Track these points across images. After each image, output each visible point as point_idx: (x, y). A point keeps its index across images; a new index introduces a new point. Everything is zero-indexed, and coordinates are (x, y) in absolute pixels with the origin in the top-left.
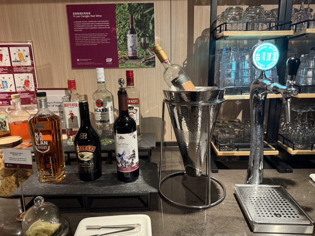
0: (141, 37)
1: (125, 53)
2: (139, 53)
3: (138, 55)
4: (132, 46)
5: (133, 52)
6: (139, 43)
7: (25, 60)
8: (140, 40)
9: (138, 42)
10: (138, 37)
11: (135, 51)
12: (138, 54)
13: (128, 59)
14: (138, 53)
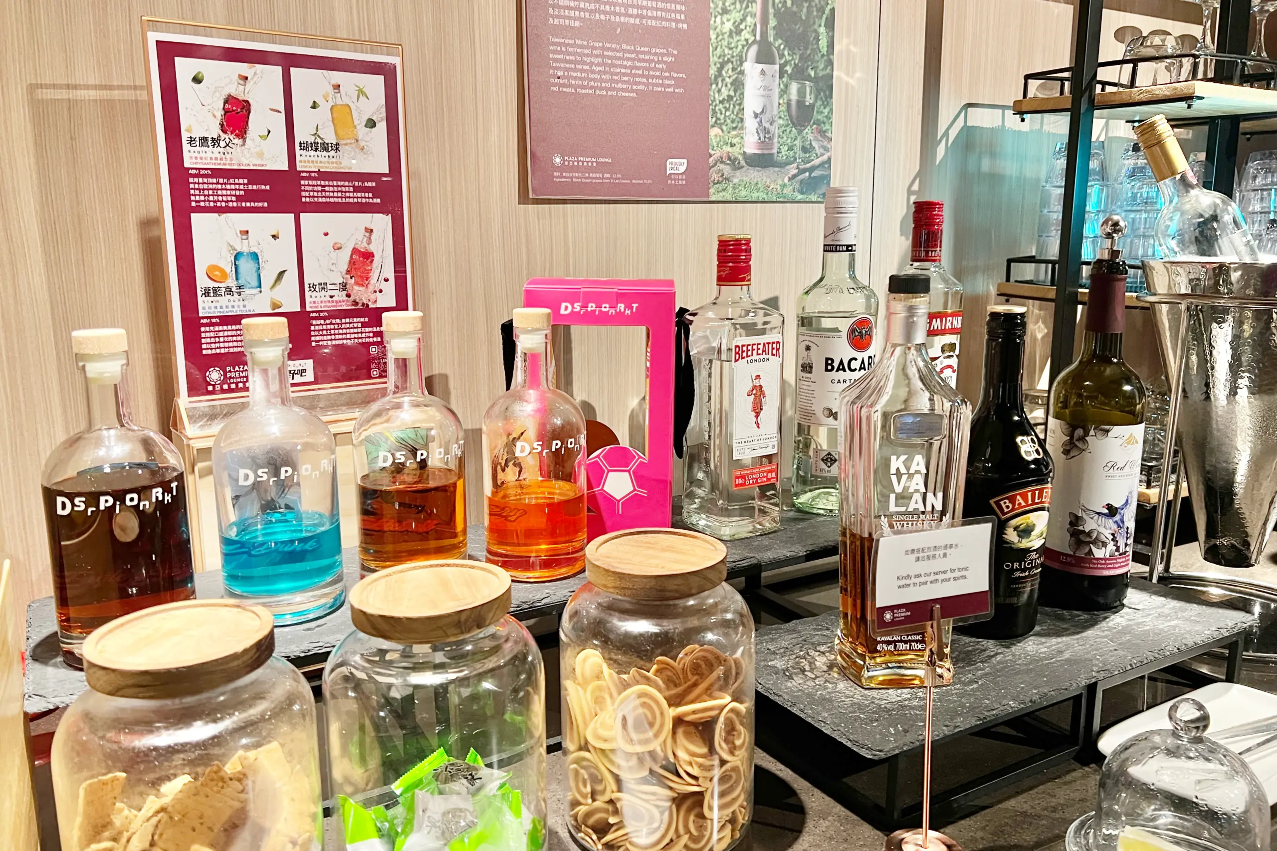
0: (791, 77)
1: (734, 141)
2: (781, 141)
3: (775, 151)
4: (758, 111)
5: (762, 138)
6: (781, 102)
7: (362, 144)
8: (784, 91)
9: (781, 96)
10: (781, 77)
11: (769, 132)
12: (776, 145)
13: (743, 163)
14: (776, 140)
